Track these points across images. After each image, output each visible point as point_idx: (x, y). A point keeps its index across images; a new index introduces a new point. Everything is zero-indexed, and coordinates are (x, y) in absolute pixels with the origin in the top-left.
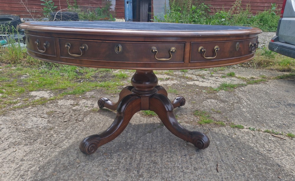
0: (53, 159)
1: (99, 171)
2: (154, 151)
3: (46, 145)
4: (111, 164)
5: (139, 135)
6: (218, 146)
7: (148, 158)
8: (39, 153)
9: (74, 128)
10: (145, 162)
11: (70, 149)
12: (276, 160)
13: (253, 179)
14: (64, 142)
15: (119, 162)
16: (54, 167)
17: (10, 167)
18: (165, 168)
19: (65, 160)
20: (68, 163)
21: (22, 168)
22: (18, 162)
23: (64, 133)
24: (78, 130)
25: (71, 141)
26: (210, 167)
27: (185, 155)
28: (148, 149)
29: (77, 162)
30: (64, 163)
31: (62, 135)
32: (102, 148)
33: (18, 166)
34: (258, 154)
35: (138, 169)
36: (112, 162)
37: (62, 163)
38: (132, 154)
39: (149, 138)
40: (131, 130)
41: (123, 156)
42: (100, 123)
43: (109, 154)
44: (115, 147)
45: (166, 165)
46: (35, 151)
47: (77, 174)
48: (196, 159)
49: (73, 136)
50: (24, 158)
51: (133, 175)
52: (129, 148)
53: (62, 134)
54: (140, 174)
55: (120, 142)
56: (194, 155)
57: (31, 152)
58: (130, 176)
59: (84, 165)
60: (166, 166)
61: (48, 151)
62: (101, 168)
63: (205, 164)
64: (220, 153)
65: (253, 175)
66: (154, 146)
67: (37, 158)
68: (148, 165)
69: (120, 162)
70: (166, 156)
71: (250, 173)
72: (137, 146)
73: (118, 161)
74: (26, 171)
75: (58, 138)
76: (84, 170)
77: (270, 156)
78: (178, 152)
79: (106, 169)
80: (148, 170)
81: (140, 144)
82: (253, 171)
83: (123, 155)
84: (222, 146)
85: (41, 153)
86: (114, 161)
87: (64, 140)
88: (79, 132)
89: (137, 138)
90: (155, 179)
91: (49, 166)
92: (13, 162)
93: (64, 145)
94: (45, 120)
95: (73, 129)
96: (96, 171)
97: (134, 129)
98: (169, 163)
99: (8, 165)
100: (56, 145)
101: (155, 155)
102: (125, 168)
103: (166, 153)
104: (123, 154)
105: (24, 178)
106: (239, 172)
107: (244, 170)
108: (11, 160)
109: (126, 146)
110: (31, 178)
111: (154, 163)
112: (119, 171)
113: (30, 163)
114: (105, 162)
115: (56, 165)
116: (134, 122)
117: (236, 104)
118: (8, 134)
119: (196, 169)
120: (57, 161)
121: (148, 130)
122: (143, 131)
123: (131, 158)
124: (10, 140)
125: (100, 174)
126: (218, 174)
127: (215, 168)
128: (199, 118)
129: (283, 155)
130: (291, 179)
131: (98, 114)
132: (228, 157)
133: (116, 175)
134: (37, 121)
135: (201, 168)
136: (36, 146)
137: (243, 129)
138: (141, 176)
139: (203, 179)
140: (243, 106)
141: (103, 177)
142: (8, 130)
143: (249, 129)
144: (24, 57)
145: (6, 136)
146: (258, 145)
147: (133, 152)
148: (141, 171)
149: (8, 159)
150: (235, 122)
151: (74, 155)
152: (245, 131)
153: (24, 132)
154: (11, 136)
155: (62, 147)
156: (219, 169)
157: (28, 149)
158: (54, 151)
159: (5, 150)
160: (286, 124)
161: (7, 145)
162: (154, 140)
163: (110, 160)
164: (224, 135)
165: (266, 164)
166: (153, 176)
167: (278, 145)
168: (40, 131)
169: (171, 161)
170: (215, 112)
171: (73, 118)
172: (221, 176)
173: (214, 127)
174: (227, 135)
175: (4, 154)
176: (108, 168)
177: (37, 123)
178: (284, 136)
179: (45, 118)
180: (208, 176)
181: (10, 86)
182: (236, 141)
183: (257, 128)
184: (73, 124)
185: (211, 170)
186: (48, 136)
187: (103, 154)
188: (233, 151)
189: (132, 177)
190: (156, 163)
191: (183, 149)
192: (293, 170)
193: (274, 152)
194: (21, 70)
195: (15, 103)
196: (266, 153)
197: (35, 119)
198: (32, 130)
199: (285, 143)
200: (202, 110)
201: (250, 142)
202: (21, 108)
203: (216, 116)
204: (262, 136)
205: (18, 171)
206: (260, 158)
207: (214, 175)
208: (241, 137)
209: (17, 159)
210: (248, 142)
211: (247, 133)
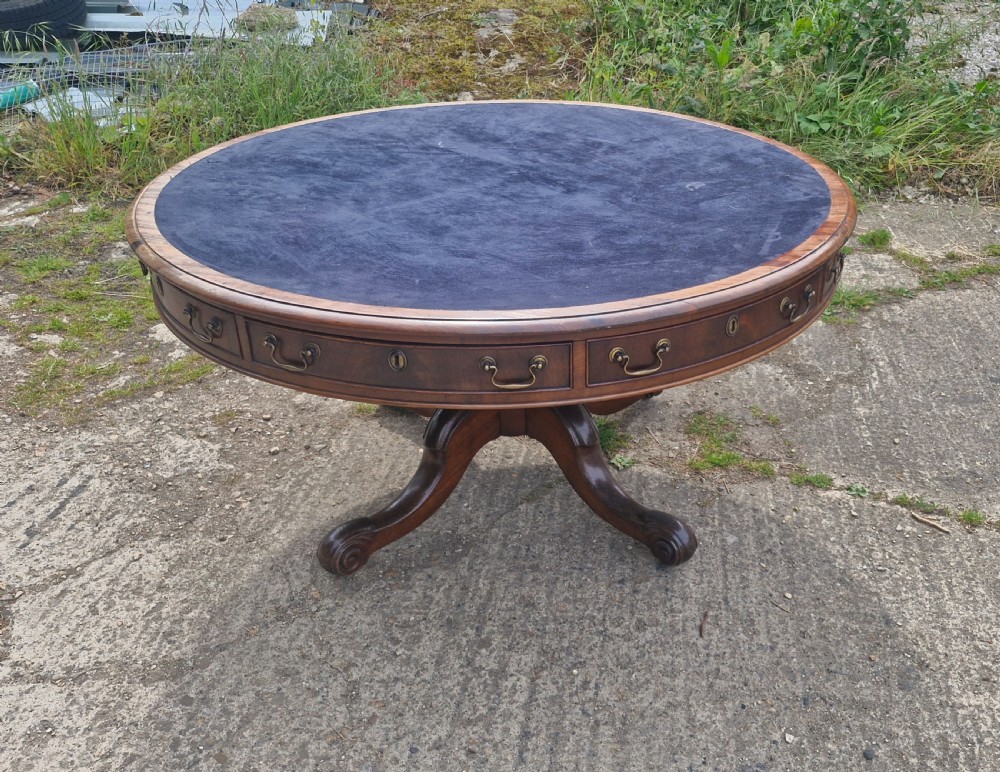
0: (245, 585)
1: (373, 624)
2: (531, 567)
3: (223, 540)
4: (407, 607)
5: (497, 509)
6: (727, 553)
7: (510, 589)
8: (204, 567)
9: (301, 477)
10: (502, 601)
11: (290, 555)
12: (887, 601)
13: (795, 660)
14: (275, 531)
15: (427, 600)
16: (250, 611)
17: (134, 609)
18: (555, 619)
19: (278, 590)
20: (287, 601)
21: (164, 610)
22: (151, 592)
23: (272, 498)
24: (312, 488)
25: (292, 526)
26: (683, 621)
27: (622, 582)
28: (515, 557)
29: (312, 598)
30: (278, 600)
31: (266, 503)
32: (382, 555)
33: (153, 605)
34: (841, 580)
35: (479, 622)
36: (409, 599)
37: (270, 598)
38: (467, 574)
39: (524, 521)
40: (475, 490)
41: (442, 580)
42: (381, 460)
43: (402, 572)
44: (420, 552)
45: (561, 612)
46: (194, 559)
47: (312, 633)
48: (650, 594)
49: (298, 507)
50: (167, 582)
51: (464, 640)
52: (464, 554)
53: (264, 500)
54: (483, 636)
55: (438, 533)
56: (647, 580)
57: (182, 562)
58: (454, 643)
59: (331, 605)
60: (558, 614)
61: (228, 559)
62: (378, 617)
63: (672, 611)
64: (726, 576)
65: (798, 649)
66: (535, 550)
67: (201, 583)
68: (510, 609)
69: (432, 599)
70: (564, 581)
71: (791, 642)
72: (485, 547)
73: (425, 596)
74: (175, 622)
75: (256, 515)
76: (332, 622)
77: (874, 590)
78: (604, 571)
79: (391, 621)
80: (507, 628)
81: (494, 540)
82: (803, 634)
83: (441, 577)
84: (740, 553)
85: (211, 566)
86: (414, 597)
87: (272, 523)
88: (316, 493)
89: (489, 519)
90: (523, 653)
91: (236, 606)
92: (138, 592)
93: (275, 540)
94: (211, 446)
95: (298, 483)
96: (365, 626)
97: (483, 486)
98: (569, 607)
99: (126, 602)
100: (251, 539)
101: (533, 580)
102: (444, 620)
103: (566, 574)
104: (441, 575)
105: (174, 642)
106: (763, 639)
107: (778, 631)
108: (133, 587)
109: (452, 549)
110: (193, 641)
111: (526, 606)
112: (427, 628)
113: (183, 595)
114: (389, 597)
115: (256, 607)
116: (488, 459)
117: (841, 386)
118: (109, 500)
119: (641, 626)
120: (258, 591)
121: (527, 490)
122: (509, 495)
123: (462, 589)
124: (119, 519)
125: (375, 636)
126: (701, 642)
127: (698, 623)
128: (698, 443)
129: (914, 588)
130: (903, 663)
131: (375, 423)
132: (746, 590)
133: (417, 639)
134: (188, 450)
135: (657, 623)
136: (196, 541)
137: (827, 489)
138: (486, 643)
139: (653, 657)
140: (863, 395)
141: (381, 644)
142: (106, 484)
143: (849, 489)
144: (111, 163)
145: (104, 508)
146: (852, 551)
147: (470, 568)
148: (487, 629)
149: (124, 584)
150: (813, 461)
151: (304, 574)
152: (829, 499)
153: (155, 490)
154: (119, 507)
155: (269, 545)
156: (707, 627)
157: (173, 552)
158: (246, 558)
159: (110, 553)
160: (979, 473)
161: (113, 539)
162: (541, 529)
163: (403, 591)
164: (761, 511)
165: (849, 615)
166: (518, 644)
167: (917, 550)
168: (201, 489)
169: (575, 601)
170: (759, 422)
171: (296, 440)
172: (706, 647)
173: (738, 483)
174: (768, 513)
175: (108, 566)
176: (396, 619)
177: (190, 460)
178: (948, 520)
179: (210, 440)
180: (671, 648)
181: (81, 299)
182: (789, 536)
183: (876, 489)
184: (298, 464)
185: (684, 630)
186: (227, 507)
187: (384, 573)
188: (767, 571)
189: (459, 647)
190: (533, 605)
191: (622, 560)
192: (922, 636)
193: (891, 575)
194: (106, 219)
195: (110, 374)
196: (866, 577)
197: (180, 443)
198: (177, 486)
199: (943, 545)
200: (719, 409)
201: (832, 539)
202: (132, 394)
203: (759, 438)
204: (878, 519)
205: (156, 619)
206: (841, 596)
207: (687, 644)
208: (811, 522)
209: (147, 583)
210: (827, 538)
211: (836, 507)
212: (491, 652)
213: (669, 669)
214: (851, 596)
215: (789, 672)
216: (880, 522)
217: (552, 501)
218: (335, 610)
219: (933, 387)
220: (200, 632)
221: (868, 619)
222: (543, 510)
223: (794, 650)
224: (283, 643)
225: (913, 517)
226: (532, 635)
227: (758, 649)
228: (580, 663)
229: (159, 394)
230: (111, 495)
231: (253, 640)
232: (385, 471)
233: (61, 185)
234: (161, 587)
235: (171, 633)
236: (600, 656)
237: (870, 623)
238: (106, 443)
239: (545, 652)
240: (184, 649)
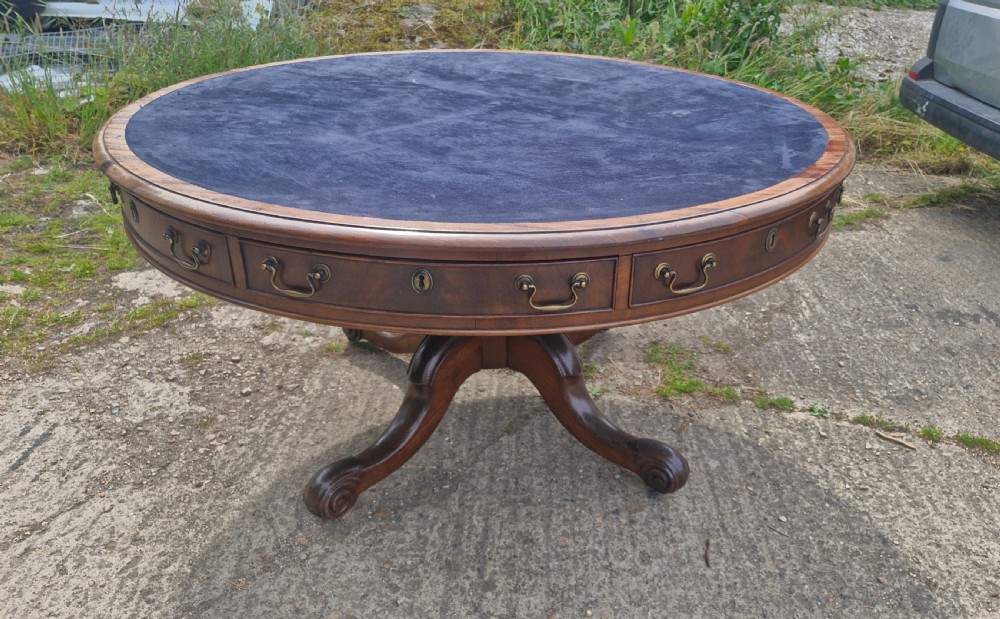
1: (368, 571)
2: (523, 501)
3: (199, 485)
4: (402, 549)
5: (478, 442)
6: (713, 478)
7: (506, 525)
8: (181, 515)
9: (276, 418)
10: (500, 538)
11: (272, 499)
14: (253, 474)
15: (421, 541)
16: (234, 563)
17: (107, 566)
18: (557, 556)
19: (262, 538)
20: (273, 549)
21: (140, 566)
22: (125, 546)
23: (248, 440)
24: (289, 428)
26: (686, 551)
27: (616, 512)
28: (505, 491)
29: (300, 544)
30: (263, 549)
31: (242, 445)
32: (369, 496)
33: (128, 560)
34: (828, 501)
35: (479, 562)
36: (402, 541)
37: (254, 547)
38: (458, 509)
39: (507, 453)
40: (454, 424)
41: (435, 518)
42: (355, 398)
43: (391, 513)
44: (407, 489)
45: (561, 547)
46: (170, 507)
47: (304, 583)
48: (647, 523)
49: (276, 448)
50: (141, 533)
51: (467, 584)
52: (453, 490)
53: (240, 441)
54: (486, 578)
55: (423, 469)
56: (641, 509)
57: (156, 511)
58: (457, 586)
59: (322, 552)
60: (559, 550)
61: (207, 505)
62: (373, 563)
63: (673, 541)
64: (717, 502)
65: (806, 575)
66: (524, 482)
67: (179, 533)
68: (508, 547)
69: (426, 539)
70: (559, 514)
71: (798, 567)
72: (473, 482)
73: (419, 537)
74: (152, 579)
75: (232, 458)
76: (323, 570)
77: (862, 509)
79: (387, 566)
80: (509, 567)
81: (482, 474)
82: (808, 559)
83: (432, 515)
84: (725, 477)
85: (188, 514)
86: (408, 538)
87: (251, 466)
88: (293, 433)
89: (473, 452)
91: (219, 557)
92: (110, 546)
93: (256, 482)
94: (181, 389)
95: (274, 423)
96: (360, 574)
97: (461, 420)
98: (570, 541)
99: (98, 558)
100: (229, 483)
101: (527, 513)
102: (443, 562)
103: (559, 507)
104: (432, 514)
105: (154, 601)
106: (770, 566)
107: (782, 557)
108: (105, 542)
109: (441, 485)
111: (525, 542)
112: (425, 572)
113: (160, 548)
114: (381, 540)
115: (241, 557)
116: (462, 393)
117: (777, 315)
118: (76, 448)
119: (645, 559)
120: (241, 540)
121: (505, 423)
122: (489, 427)
123: (456, 527)
124: (87, 468)
125: (371, 583)
126: (709, 573)
127: (702, 552)
128: (660, 371)
129: (898, 505)
130: (911, 583)
131: (345, 362)
132: (740, 515)
133: (417, 584)
134: (158, 393)
135: (661, 555)
136: (170, 488)
137: (791, 411)
138: (489, 586)
139: (665, 592)
140: (798, 322)
141: (380, 593)
142: (73, 431)
143: (811, 410)
144: (71, 130)
145: (70, 456)
146: (832, 471)
147: (461, 505)
148: (489, 570)
149: (95, 538)
150: (770, 385)
151: (288, 518)
152: (796, 421)
153: (124, 436)
154: (87, 455)
155: (249, 489)
156: (711, 556)
157: (148, 501)
158: (226, 504)
159: (79, 504)
160: (923, 391)
161: (82, 489)
162: (525, 461)
163: (395, 533)
164: (735, 435)
165: (845, 536)
166: (524, 584)
167: (890, 467)
168: (173, 432)
169: (574, 535)
170: (711, 350)
171: (267, 380)
172: (716, 578)
173: (707, 408)
174: (742, 436)
175: (77, 519)
176: (392, 563)
177: (159, 404)
178: (910, 437)
179: (180, 384)
180: (680, 580)
181: (44, 252)
182: (768, 458)
183: (835, 409)
184: (271, 405)
185: (689, 561)
186: (201, 450)
187: (373, 515)
188: (755, 494)
189: (463, 591)
190: (532, 541)
191: (611, 489)
192: (921, 554)
193: (874, 493)
194: (67, 179)
195: (73, 322)
196: (852, 497)
197: (148, 387)
198: (147, 431)
199: (913, 461)
200: (672, 339)
201: (809, 460)
202: (96, 341)
203: (716, 365)
204: (846, 438)
205: (131, 576)
206: (833, 517)
207: (696, 575)
208: (785, 444)
209: (120, 536)
210: (804, 459)
211: (804, 427)
212: (497, 595)
213: (684, 604)
214: (843, 517)
215: (803, 599)
216: (848, 442)
217: (531, 432)
218: (326, 557)
219: (858, 314)
220: (181, 589)
221: (865, 540)
222: (525, 441)
223: (803, 576)
224: (274, 597)
225: (878, 435)
226: (536, 574)
227: (767, 577)
228: (591, 602)
229: (125, 340)
230: (79, 443)
231: (240, 595)
232: (361, 408)
233: (22, 151)
234: (136, 540)
235: (149, 592)
236: (611, 594)
237: (868, 543)
238: (71, 389)
239: (553, 592)
240: (164, 609)
